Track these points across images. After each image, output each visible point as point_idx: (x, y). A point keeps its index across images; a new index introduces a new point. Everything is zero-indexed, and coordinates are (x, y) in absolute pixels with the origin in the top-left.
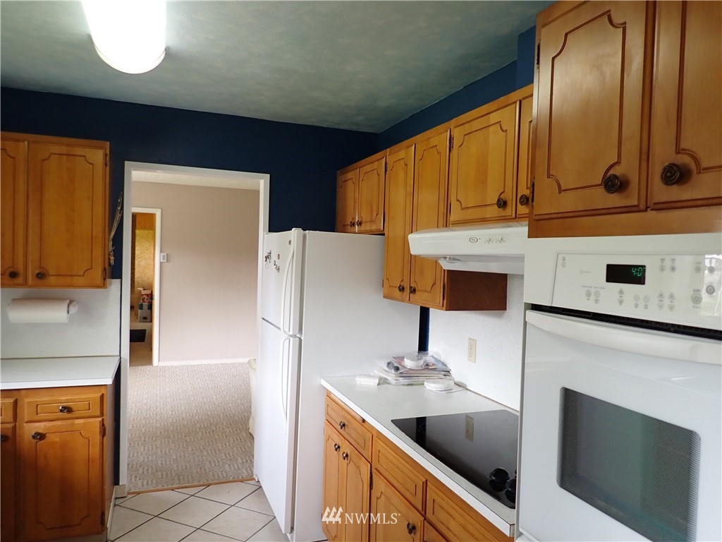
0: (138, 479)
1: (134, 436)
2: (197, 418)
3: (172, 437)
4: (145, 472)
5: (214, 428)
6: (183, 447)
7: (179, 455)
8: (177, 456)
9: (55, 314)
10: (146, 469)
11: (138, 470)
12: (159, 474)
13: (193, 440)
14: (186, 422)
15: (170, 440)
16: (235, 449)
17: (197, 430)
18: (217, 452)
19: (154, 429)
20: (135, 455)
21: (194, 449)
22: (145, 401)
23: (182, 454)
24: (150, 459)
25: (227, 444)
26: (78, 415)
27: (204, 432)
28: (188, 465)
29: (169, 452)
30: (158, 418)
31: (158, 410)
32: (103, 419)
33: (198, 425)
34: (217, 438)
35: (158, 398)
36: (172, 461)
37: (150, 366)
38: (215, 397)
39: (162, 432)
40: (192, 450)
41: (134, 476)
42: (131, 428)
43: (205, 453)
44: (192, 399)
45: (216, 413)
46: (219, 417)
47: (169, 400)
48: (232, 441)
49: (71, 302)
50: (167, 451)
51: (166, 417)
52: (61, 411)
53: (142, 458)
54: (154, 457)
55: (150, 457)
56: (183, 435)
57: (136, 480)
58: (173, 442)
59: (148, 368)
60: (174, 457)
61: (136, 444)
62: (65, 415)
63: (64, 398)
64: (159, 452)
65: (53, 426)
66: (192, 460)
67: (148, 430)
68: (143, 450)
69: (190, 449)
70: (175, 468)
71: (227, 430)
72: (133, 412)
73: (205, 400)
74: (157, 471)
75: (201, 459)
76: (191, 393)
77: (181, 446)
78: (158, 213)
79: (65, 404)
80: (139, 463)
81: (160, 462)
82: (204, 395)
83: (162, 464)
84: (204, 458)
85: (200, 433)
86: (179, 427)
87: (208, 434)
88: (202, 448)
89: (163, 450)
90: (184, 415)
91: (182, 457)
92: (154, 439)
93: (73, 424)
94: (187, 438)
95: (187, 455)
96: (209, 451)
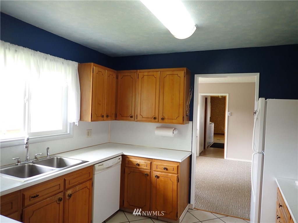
0: (200, 204)
1: (206, 186)
2: (234, 185)
3: (220, 190)
4: (204, 202)
5: (240, 191)
6: (223, 196)
7: (220, 199)
8: (219, 199)
9: (168, 133)
10: (205, 200)
11: (202, 200)
12: (209, 204)
13: (229, 194)
14: (229, 185)
15: (219, 191)
16: (247, 203)
17: (233, 190)
18: (238, 202)
19: (215, 185)
20: (203, 194)
21: (228, 198)
22: (215, 173)
23: (222, 199)
24: (208, 197)
25: (244, 200)
26: (169, 172)
27: (235, 192)
28: (222, 204)
29: (217, 196)
30: (218, 181)
31: (219, 177)
32: (178, 175)
33: (234, 188)
34: (240, 196)
35: (221, 173)
36: (216, 201)
37: (223, 159)
38: (246, 177)
39: (217, 187)
40: (227, 198)
41: (199, 202)
42: (206, 182)
43: (232, 201)
44: (235, 176)
45: (244, 184)
46: (245, 187)
47: (225, 174)
48: (246, 199)
49: (175, 129)
50: (216, 196)
51: (221, 181)
52: (164, 169)
53: (205, 196)
54: (210, 197)
55: (208, 196)
56: (225, 191)
57: (199, 204)
58: (220, 193)
59: (222, 159)
60: (218, 199)
61: (205, 190)
62: (165, 171)
63: (165, 165)
64: (213, 195)
65: (162, 174)
66: (225, 203)
67: (212, 185)
68: (207, 192)
69: (226, 198)
70: (217, 204)
71: (246, 194)
72: (209, 176)
73: (241, 178)
74: (209, 203)
75: (229, 203)
76: (236, 173)
77: (223, 195)
78: (227, 95)
79: (166, 167)
80: (203, 197)
81: (211, 199)
82: (241, 175)
83: (212, 200)
84: (231, 203)
85: (233, 192)
86: (225, 187)
87: (236, 193)
88: (231, 198)
89: (215, 195)
90: (229, 182)
91: (221, 200)
92: (213, 189)
93: (168, 175)
94: (227, 192)
95: (223, 200)
96: (234, 201)
